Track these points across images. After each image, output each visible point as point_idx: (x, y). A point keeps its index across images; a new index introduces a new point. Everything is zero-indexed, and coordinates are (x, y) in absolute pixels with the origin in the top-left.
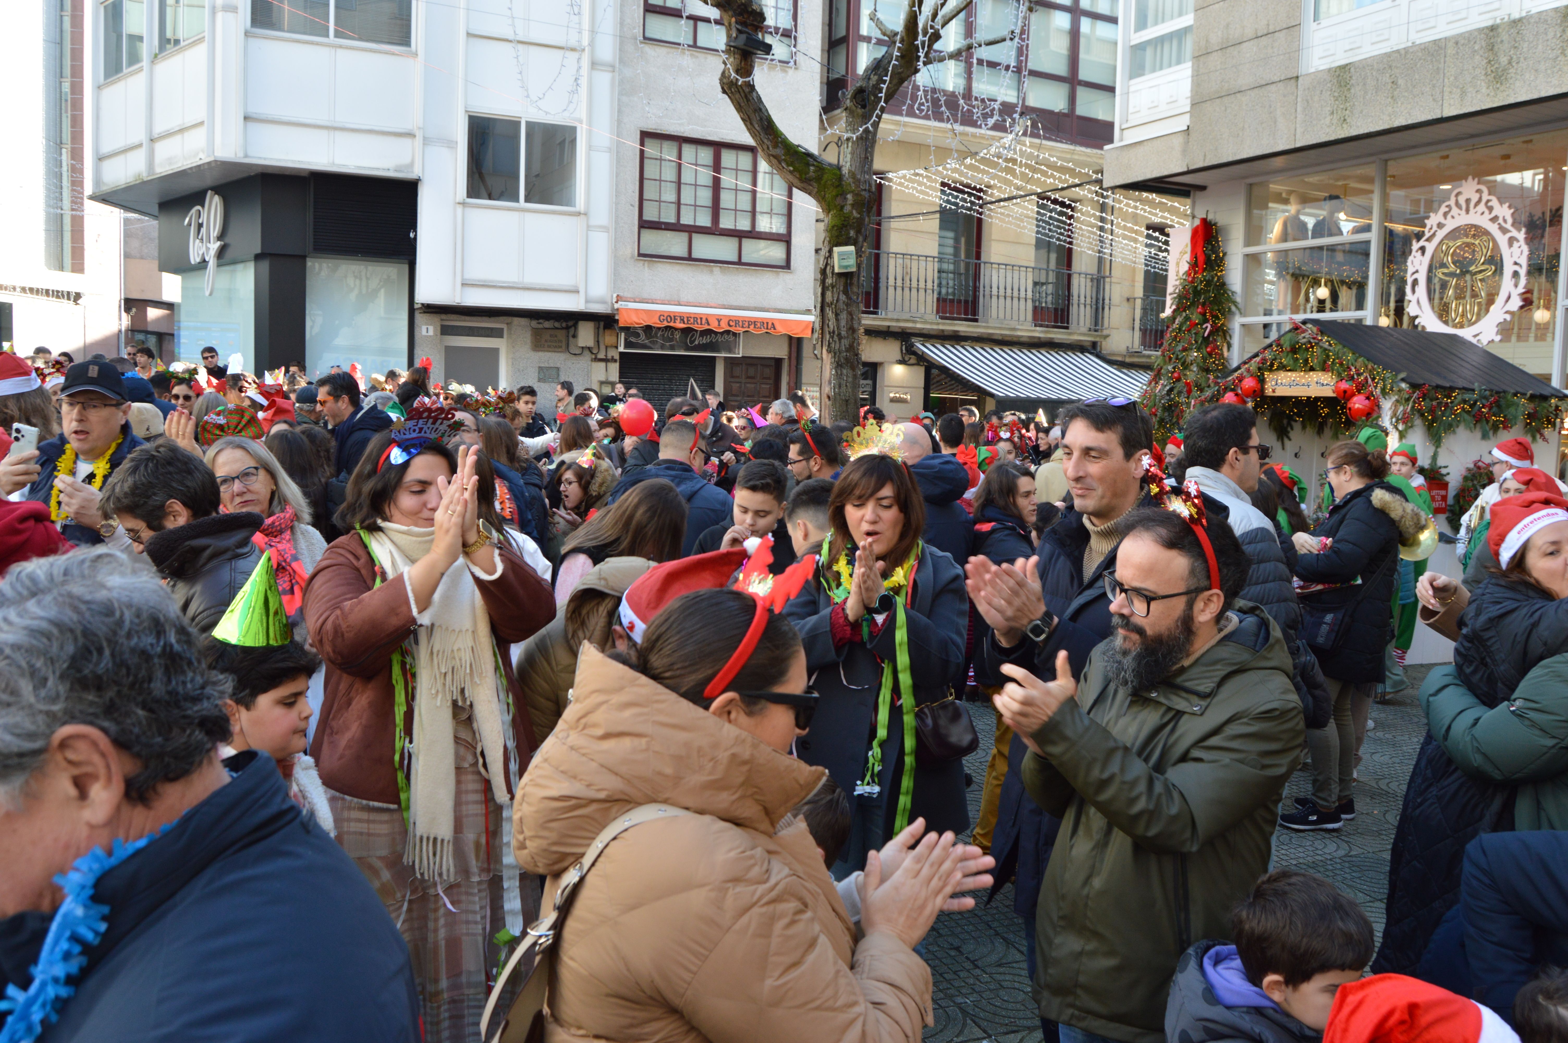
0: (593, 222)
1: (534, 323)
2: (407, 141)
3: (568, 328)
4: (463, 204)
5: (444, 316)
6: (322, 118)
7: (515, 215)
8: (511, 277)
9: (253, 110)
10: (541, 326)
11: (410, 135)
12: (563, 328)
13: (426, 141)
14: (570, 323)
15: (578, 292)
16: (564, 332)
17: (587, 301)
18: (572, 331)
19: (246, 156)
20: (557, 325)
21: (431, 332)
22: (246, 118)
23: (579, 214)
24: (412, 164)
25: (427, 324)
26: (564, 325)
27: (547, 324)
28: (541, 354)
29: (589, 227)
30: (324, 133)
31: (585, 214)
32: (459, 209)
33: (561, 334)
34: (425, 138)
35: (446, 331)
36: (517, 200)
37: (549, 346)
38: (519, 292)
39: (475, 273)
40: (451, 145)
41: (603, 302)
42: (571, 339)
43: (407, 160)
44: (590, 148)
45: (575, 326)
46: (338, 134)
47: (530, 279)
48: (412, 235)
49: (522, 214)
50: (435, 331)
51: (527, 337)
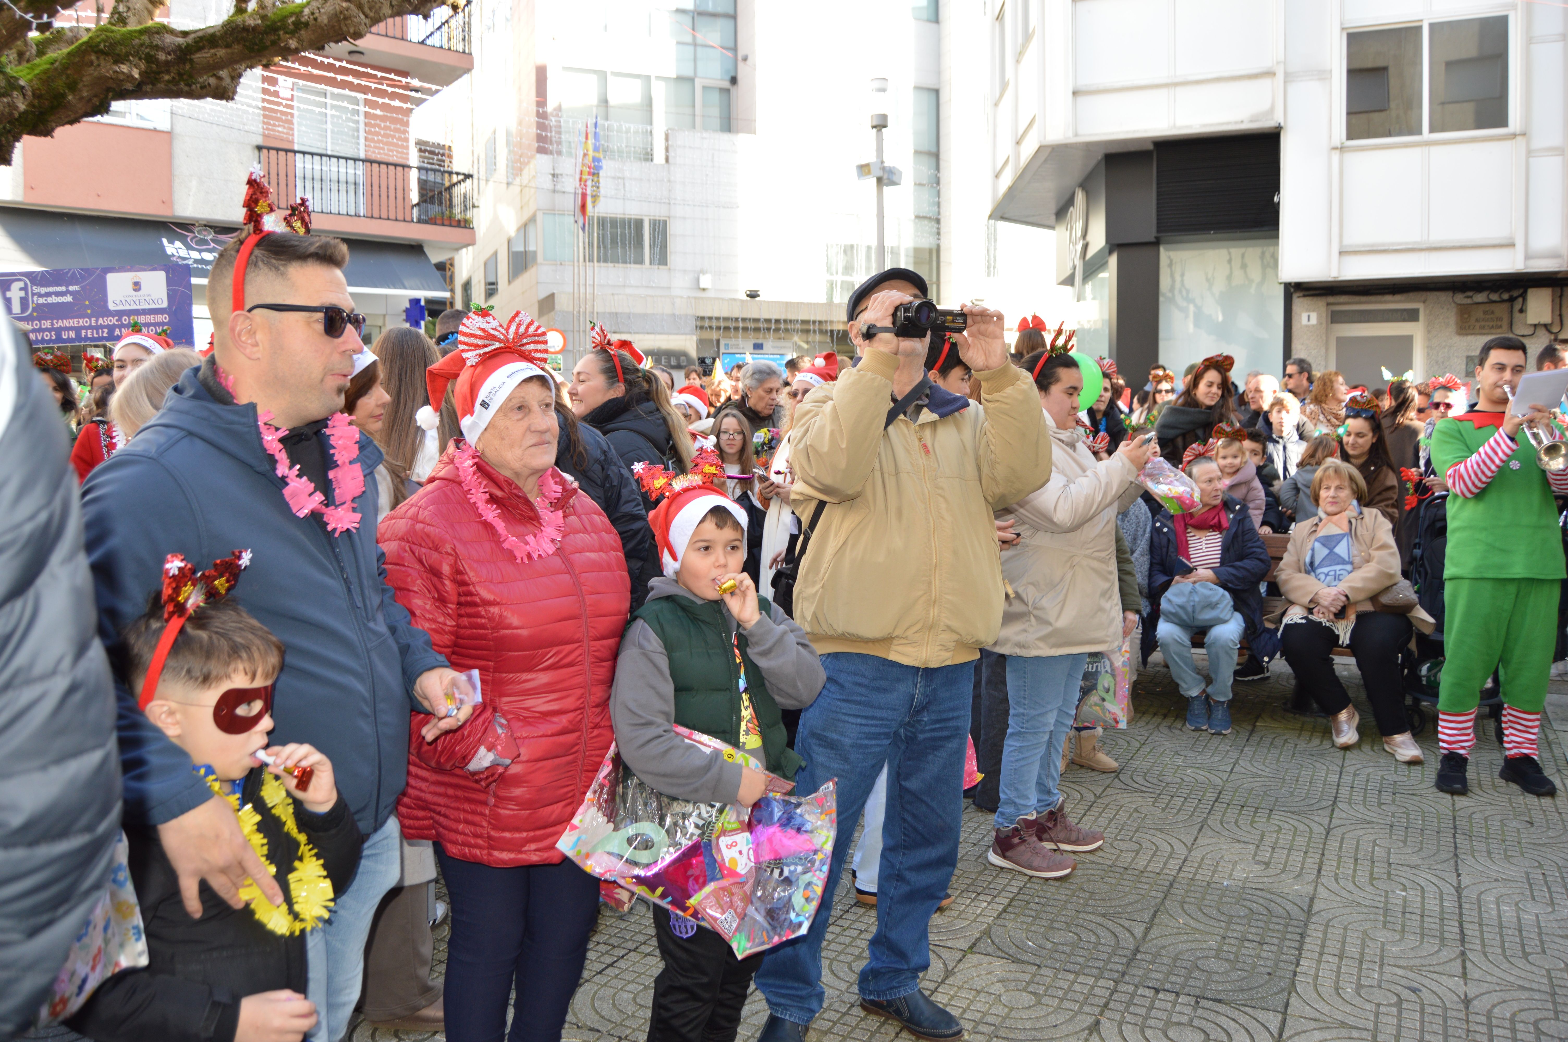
0: (1537, 143)
1: (1460, 298)
2: (1266, 82)
3: (1512, 300)
4: (1342, 149)
5: (1331, 299)
6: (1162, 76)
7: (1416, 152)
8: (1413, 237)
9: (1084, 82)
10: (1469, 301)
11: (1269, 74)
12: (1503, 301)
13: (1288, 78)
14: (1515, 293)
15: (1512, 245)
16: (1506, 306)
17: (1527, 257)
18: (1518, 305)
19: (1076, 135)
20: (1494, 297)
21: (1314, 320)
22: (1075, 93)
23: (1514, 136)
24: (1272, 110)
25: (1308, 310)
26: (1506, 296)
27: (1480, 297)
28: (1470, 338)
29: (1529, 153)
30: (1163, 92)
31: (1524, 134)
32: (1336, 156)
33: (1501, 310)
34: (1286, 74)
35: (1336, 318)
36: (1419, 132)
37: (1483, 327)
38: (1422, 255)
39: (1357, 237)
40: (1323, 75)
41: (1556, 256)
42: (1517, 315)
43: (1265, 106)
44: (1530, 40)
45: (1524, 295)
46: (1179, 90)
47: (1437, 237)
48: (1276, 200)
49: (1425, 149)
50: (1319, 318)
51: (1451, 317)
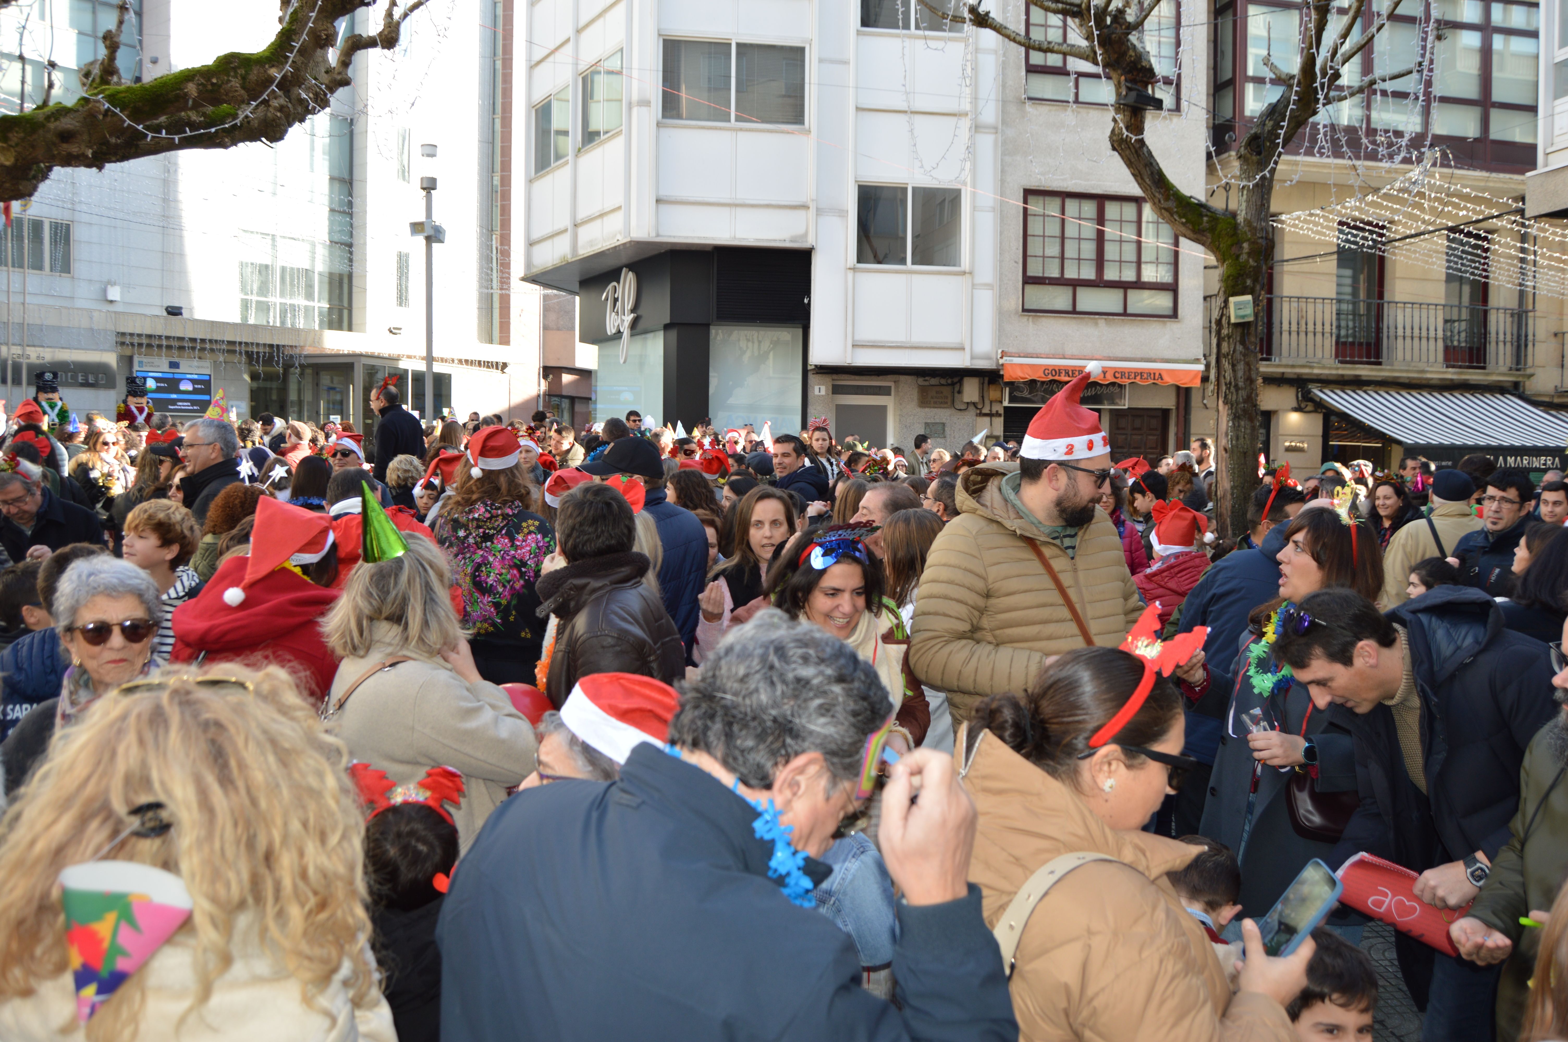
0: (978, 280)
1: (921, 381)
2: (802, 213)
3: (953, 384)
4: (854, 269)
5: (835, 377)
6: (725, 197)
7: (903, 277)
8: (900, 337)
9: (664, 193)
10: (926, 383)
11: (805, 207)
12: (948, 385)
13: (819, 212)
14: (956, 380)
15: (963, 349)
16: (949, 388)
17: (972, 358)
18: (957, 388)
19: (658, 235)
20: (943, 381)
21: (823, 392)
22: (658, 201)
23: (964, 273)
24: (806, 235)
25: (819, 384)
26: (949, 381)
27: (934, 381)
28: (927, 410)
29: (974, 286)
30: (726, 210)
31: (970, 273)
32: (850, 274)
33: (947, 391)
34: (818, 210)
35: (837, 390)
36: (904, 263)
37: (935, 403)
38: (907, 351)
39: (864, 335)
40: (842, 213)
41: (988, 358)
42: (956, 395)
43: (802, 231)
44: (974, 208)
45: (961, 382)
46: (739, 210)
47: (916, 339)
48: (806, 301)
49: (909, 276)
50: (827, 390)
51: (914, 394)
